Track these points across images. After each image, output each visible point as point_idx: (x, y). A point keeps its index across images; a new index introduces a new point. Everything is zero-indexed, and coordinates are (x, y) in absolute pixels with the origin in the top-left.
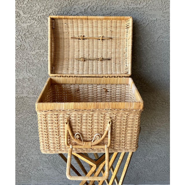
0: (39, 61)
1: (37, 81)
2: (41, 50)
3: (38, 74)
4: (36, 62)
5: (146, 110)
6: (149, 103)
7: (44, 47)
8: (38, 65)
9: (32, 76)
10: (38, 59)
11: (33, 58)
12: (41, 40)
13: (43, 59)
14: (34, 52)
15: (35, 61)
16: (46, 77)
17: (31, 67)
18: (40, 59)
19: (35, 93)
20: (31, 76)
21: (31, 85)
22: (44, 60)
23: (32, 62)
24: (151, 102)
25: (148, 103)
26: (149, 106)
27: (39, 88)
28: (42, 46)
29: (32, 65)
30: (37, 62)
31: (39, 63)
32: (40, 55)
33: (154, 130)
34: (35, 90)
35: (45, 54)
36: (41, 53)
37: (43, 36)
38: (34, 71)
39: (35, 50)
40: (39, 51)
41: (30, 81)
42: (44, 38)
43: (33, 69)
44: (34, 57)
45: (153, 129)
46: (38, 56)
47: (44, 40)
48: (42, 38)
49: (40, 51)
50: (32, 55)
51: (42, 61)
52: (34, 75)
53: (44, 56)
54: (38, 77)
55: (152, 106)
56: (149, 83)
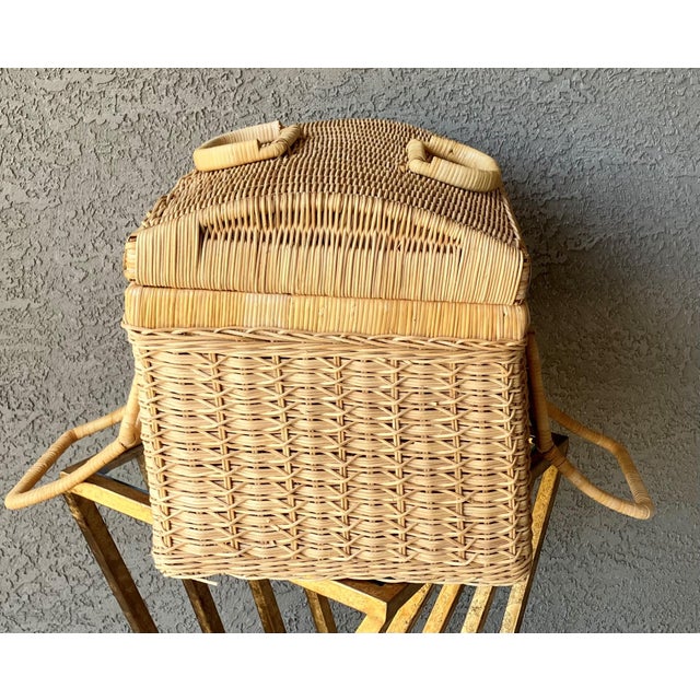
0: (73, 123)
1: (45, 225)
3: (56, 186)
4: (56, 130)
5: (566, 380)
6: (578, 348)
8: (67, 145)
9: (25, 199)
10: (72, 116)
11: (47, 110)
13: (97, 117)
15: (54, 125)
16: (97, 204)
17: (29, 153)
18: (80, 115)
19: (19, 290)
20: (19, 197)
21: (7, 247)
22: (99, 121)
23: (37, 127)
24: (590, 340)
25: (574, 346)
26: (580, 361)
27: (46, 259)
29: (34, 144)
30: (62, 131)
31: (72, 132)
32: (85, 97)
34: (27, 269)
35: (113, 94)
36: (94, 88)
38: (41, 173)
40: (82, 77)
41: (11, 224)
43: (36, 164)
44: (54, 106)
46: (77, 100)
49: (87, 76)
50: (43, 92)
51: (92, 126)
52: (38, 191)
53: (104, 102)
54: (52, 205)
55: (590, 359)
56: (581, 248)
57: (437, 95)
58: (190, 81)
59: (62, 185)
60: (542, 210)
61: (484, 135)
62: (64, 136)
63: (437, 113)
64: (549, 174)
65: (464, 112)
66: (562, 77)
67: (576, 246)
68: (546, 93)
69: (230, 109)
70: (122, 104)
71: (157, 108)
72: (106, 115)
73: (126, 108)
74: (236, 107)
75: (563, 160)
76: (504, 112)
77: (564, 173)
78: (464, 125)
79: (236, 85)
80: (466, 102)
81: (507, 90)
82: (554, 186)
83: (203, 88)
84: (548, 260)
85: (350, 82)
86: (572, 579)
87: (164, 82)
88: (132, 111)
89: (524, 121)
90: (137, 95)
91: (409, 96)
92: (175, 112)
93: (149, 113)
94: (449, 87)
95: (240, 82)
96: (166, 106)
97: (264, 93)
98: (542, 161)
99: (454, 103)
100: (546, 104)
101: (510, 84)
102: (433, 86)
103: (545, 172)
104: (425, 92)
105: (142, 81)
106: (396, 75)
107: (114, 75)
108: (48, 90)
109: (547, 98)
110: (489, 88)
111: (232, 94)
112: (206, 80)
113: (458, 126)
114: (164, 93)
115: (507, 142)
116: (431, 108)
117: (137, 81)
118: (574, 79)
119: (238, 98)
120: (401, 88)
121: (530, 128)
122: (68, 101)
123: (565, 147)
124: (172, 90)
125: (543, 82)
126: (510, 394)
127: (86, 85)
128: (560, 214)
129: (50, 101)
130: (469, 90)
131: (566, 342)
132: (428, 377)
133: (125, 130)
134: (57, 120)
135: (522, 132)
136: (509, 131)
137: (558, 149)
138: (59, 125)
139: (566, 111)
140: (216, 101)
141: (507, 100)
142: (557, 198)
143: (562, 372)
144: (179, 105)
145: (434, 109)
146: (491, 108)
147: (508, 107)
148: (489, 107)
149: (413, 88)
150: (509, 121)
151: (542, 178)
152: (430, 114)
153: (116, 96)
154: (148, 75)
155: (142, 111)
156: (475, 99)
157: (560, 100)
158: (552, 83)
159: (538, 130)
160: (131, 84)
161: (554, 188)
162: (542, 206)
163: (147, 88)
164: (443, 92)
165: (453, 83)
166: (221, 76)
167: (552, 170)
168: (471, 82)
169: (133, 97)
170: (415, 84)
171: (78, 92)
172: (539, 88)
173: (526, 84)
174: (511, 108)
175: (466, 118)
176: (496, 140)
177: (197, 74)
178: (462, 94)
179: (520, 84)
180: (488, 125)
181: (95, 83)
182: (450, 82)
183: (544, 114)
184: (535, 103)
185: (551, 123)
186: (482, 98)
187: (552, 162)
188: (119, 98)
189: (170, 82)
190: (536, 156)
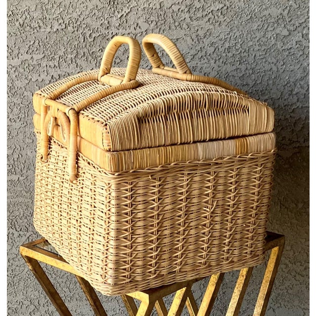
0: (27, 82)
1: (21, 136)
2: (34, 56)
3: (23, 116)
4: (19, 86)
7: (42, 47)
8: (26, 93)
9: (10, 123)
10: (26, 78)
11: (14, 76)
12: (36, 31)
13: (38, 78)
14: (16, 60)
15: (18, 83)
18: (30, 77)
19: (13, 170)
22: (40, 80)
23: (11, 85)
27: (24, 154)
28: (36, 44)
29: (10, 94)
30: (22, 87)
31: (27, 87)
32: (32, 68)
34: (15, 159)
35: (44, 65)
36: (35, 62)
37: (40, 21)
38: (15, 109)
39: (20, 55)
40: (28, 57)
42: (41, 24)
43: (13, 104)
44: (17, 73)
46: (27, 70)
47: (42, 30)
48: (37, 25)
49: (31, 56)
50: (10, 67)
51: (37, 82)
52: (15, 119)
53: (41, 69)
54: (23, 126)
57: (220, 50)
58: (83, 54)
59: (27, 115)
60: (292, 115)
61: (251, 72)
62: (24, 89)
63: (221, 61)
64: (294, 93)
65: (237, 59)
66: (296, 32)
68: (287, 43)
70: (50, 70)
71: (68, 70)
72: (43, 76)
73: (52, 72)
75: (302, 83)
76: (261, 57)
77: (303, 92)
78: (238, 67)
80: (238, 53)
81: (262, 43)
82: (298, 99)
83: (90, 58)
84: (298, 145)
87: (69, 56)
88: (55, 73)
89: (275, 61)
90: (57, 65)
91: (204, 53)
93: (64, 73)
94: (227, 45)
96: (72, 69)
98: (289, 85)
99: (230, 55)
100: (288, 50)
101: (264, 39)
102: (217, 45)
103: (292, 91)
104: (212, 49)
105: (58, 56)
106: (195, 41)
107: (44, 54)
108: (13, 65)
109: (288, 46)
110: (251, 43)
112: (91, 53)
113: (234, 67)
114: (70, 62)
115: (265, 75)
116: (217, 59)
117: (55, 57)
118: (304, 32)
120: (198, 48)
121: (279, 65)
122: (23, 70)
123: (303, 75)
124: (74, 60)
125: (285, 36)
127: (31, 61)
129: (15, 71)
130: (239, 46)
134: (19, 81)
135: (275, 69)
136: (266, 68)
137: (299, 76)
138: (21, 83)
139: (301, 53)
140: (98, 64)
141: (262, 50)
142: (300, 107)
144: (78, 68)
145: (219, 59)
146: (254, 55)
147: (264, 53)
148: (252, 55)
149: (206, 47)
150: (265, 62)
151: (290, 95)
152: (217, 62)
153: (46, 66)
154: (61, 53)
155: (60, 73)
156: (243, 51)
157: (297, 46)
158: (290, 36)
159: (284, 66)
160: (53, 59)
161: (298, 101)
162: (291, 112)
163: (61, 60)
164: (223, 48)
165: (229, 42)
166: (98, 50)
167: (296, 90)
168: (240, 40)
169: (55, 66)
170: (207, 45)
171: (27, 65)
172: (282, 40)
173: (274, 39)
174: (266, 54)
175: (239, 63)
176: (259, 74)
177: (86, 50)
178: (235, 48)
179: (270, 39)
180: (253, 66)
181: (35, 59)
182: (227, 42)
183: (287, 56)
184: (281, 50)
185: (292, 61)
186: (247, 49)
187: (295, 85)
188: (48, 66)
189: (72, 56)
190: (284, 82)
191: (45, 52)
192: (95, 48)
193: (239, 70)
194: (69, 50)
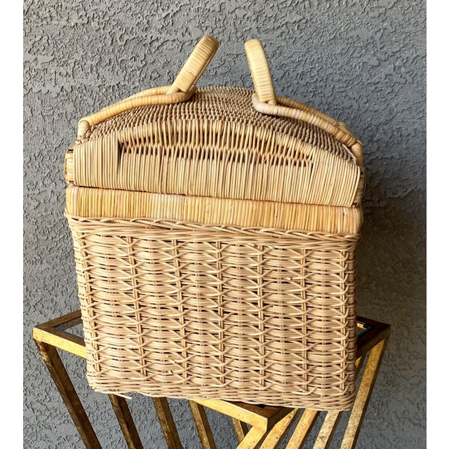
0: (26, 91)
2: (40, 57)
5: (382, 293)
6: (392, 271)
7: (52, 45)
10: (24, 87)
12: (45, 22)
13: (42, 88)
16: (45, 153)
18: (30, 86)
22: (44, 91)
24: (401, 265)
25: (389, 269)
28: (44, 41)
32: (34, 73)
33: (405, 370)
35: (53, 71)
36: (39, 66)
37: (52, 9)
40: (31, 57)
42: (54, 14)
45: (402, 367)
46: (28, 75)
47: (55, 22)
48: (48, 15)
49: (34, 57)
51: (39, 94)
53: (47, 77)
55: (401, 279)
56: (397, 196)
57: (291, 76)
58: (108, 62)
60: (368, 166)
63: (290, 89)
64: (375, 139)
65: (311, 89)
66: (387, 63)
67: (393, 194)
68: (375, 75)
69: (137, 84)
70: (60, 79)
71: (85, 82)
72: (49, 86)
73: (63, 82)
74: (141, 83)
75: (386, 128)
76: (342, 90)
77: (386, 139)
78: (311, 99)
79: (141, 65)
80: (312, 81)
81: (344, 72)
82: (378, 148)
83: (117, 67)
84: (371, 204)
85: (225, 65)
86: (381, 435)
87: (89, 62)
88: (66, 83)
89: (357, 96)
90: (70, 72)
92: (97, 85)
93: (79, 85)
94: (300, 70)
95: (144, 63)
96: (91, 81)
97: (162, 72)
98: (370, 129)
99: (303, 82)
100: (375, 84)
101: (347, 67)
102: (287, 68)
103: (372, 136)
104: (282, 72)
105: (73, 61)
107: (53, 56)
109: (375, 79)
110: (331, 71)
111: (138, 73)
112: (119, 61)
113: (306, 100)
114: (89, 71)
115: (343, 113)
116: (286, 86)
117: (70, 61)
118: (397, 64)
119: (143, 76)
121: (361, 102)
123: (389, 118)
124: (95, 69)
125: (373, 67)
126: (345, 274)
127: (34, 64)
128: (382, 170)
130: (315, 72)
131: (383, 266)
132: (285, 259)
133: (62, 98)
135: (355, 106)
136: (345, 105)
137: (383, 119)
139: (390, 90)
140: (127, 78)
141: (344, 80)
142: (380, 157)
143: (379, 287)
144: (100, 80)
145: (288, 87)
146: (332, 86)
147: (345, 85)
148: (330, 86)
149: (273, 69)
150: (345, 97)
151: (369, 141)
152: (285, 90)
153: (55, 73)
154: (77, 57)
155: (74, 84)
156: (320, 79)
157: (386, 81)
158: (379, 67)
159: (368, 105)
160: (66, 64)
161: (378, 150)
162: (368, 164)
163: (77, 67)
164: (295, 73)
165: (303, 66)
166: (130, 58)
167: (377, 136)
168: (317, 65)
169: (67, 73)
170: (274, 66)
171: (28, 69)
172: (369, 71)
173: (359, 68)
174: (347, 86)
175: (312, 94)
176: (335, 111)
177: (112, 56)
178: (310, 74)
179: (355, 67)
180: (329, 100)
181: (40, 62)
182: (301, 65)
183: (373, 91)
184: (366, 83)
185: (378, 99)
186: (325, 78)
187: (377, 129)
188: (57, 74)
189: (93, 62)
190: (365, 124)
191: (56, 53)
192: (126, 55)
193: (311, 104)
194: (90, 54)
